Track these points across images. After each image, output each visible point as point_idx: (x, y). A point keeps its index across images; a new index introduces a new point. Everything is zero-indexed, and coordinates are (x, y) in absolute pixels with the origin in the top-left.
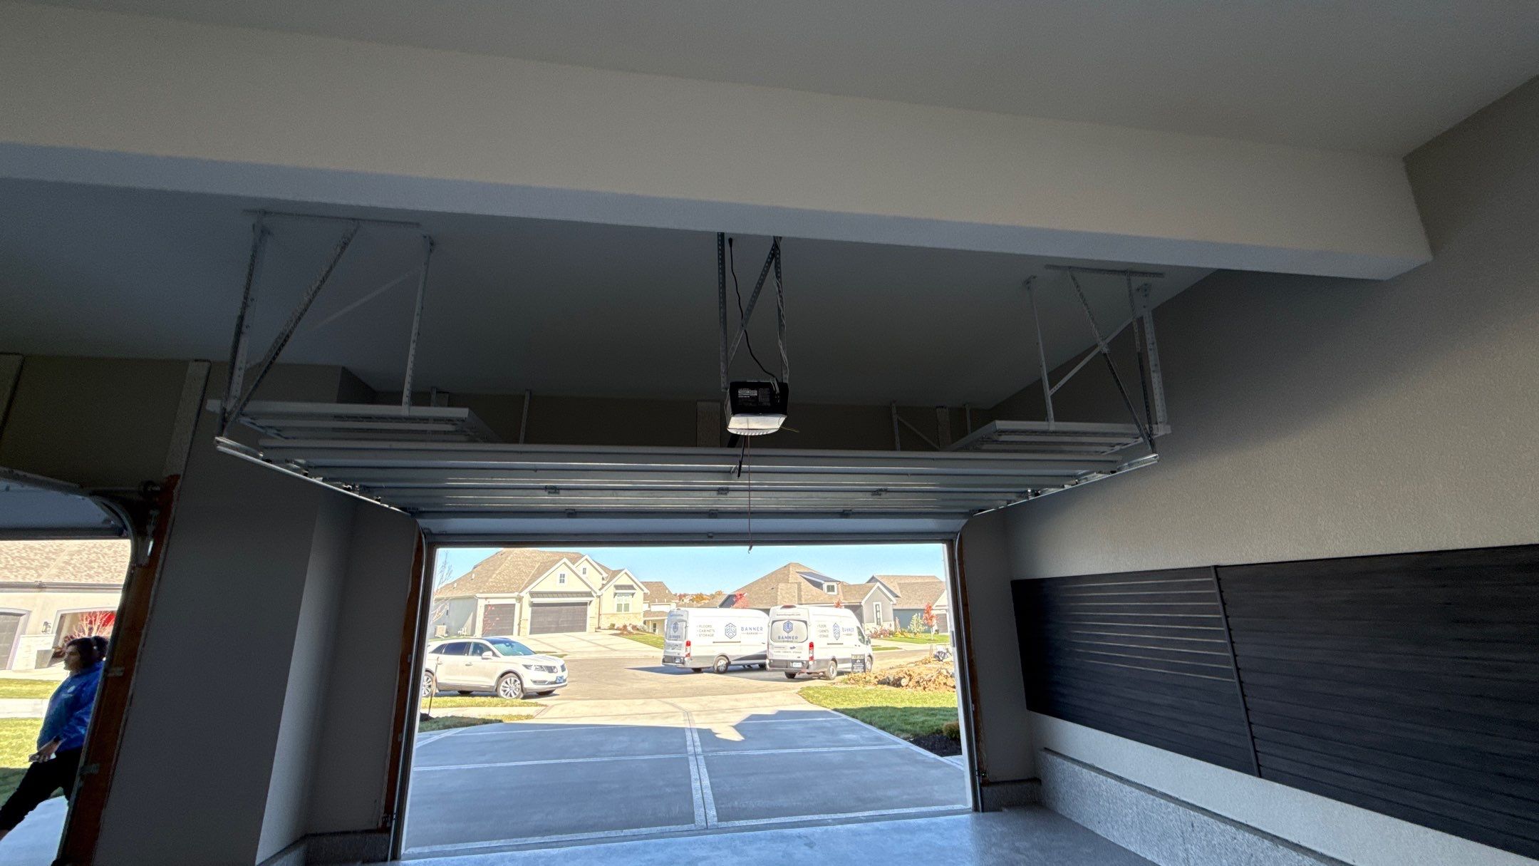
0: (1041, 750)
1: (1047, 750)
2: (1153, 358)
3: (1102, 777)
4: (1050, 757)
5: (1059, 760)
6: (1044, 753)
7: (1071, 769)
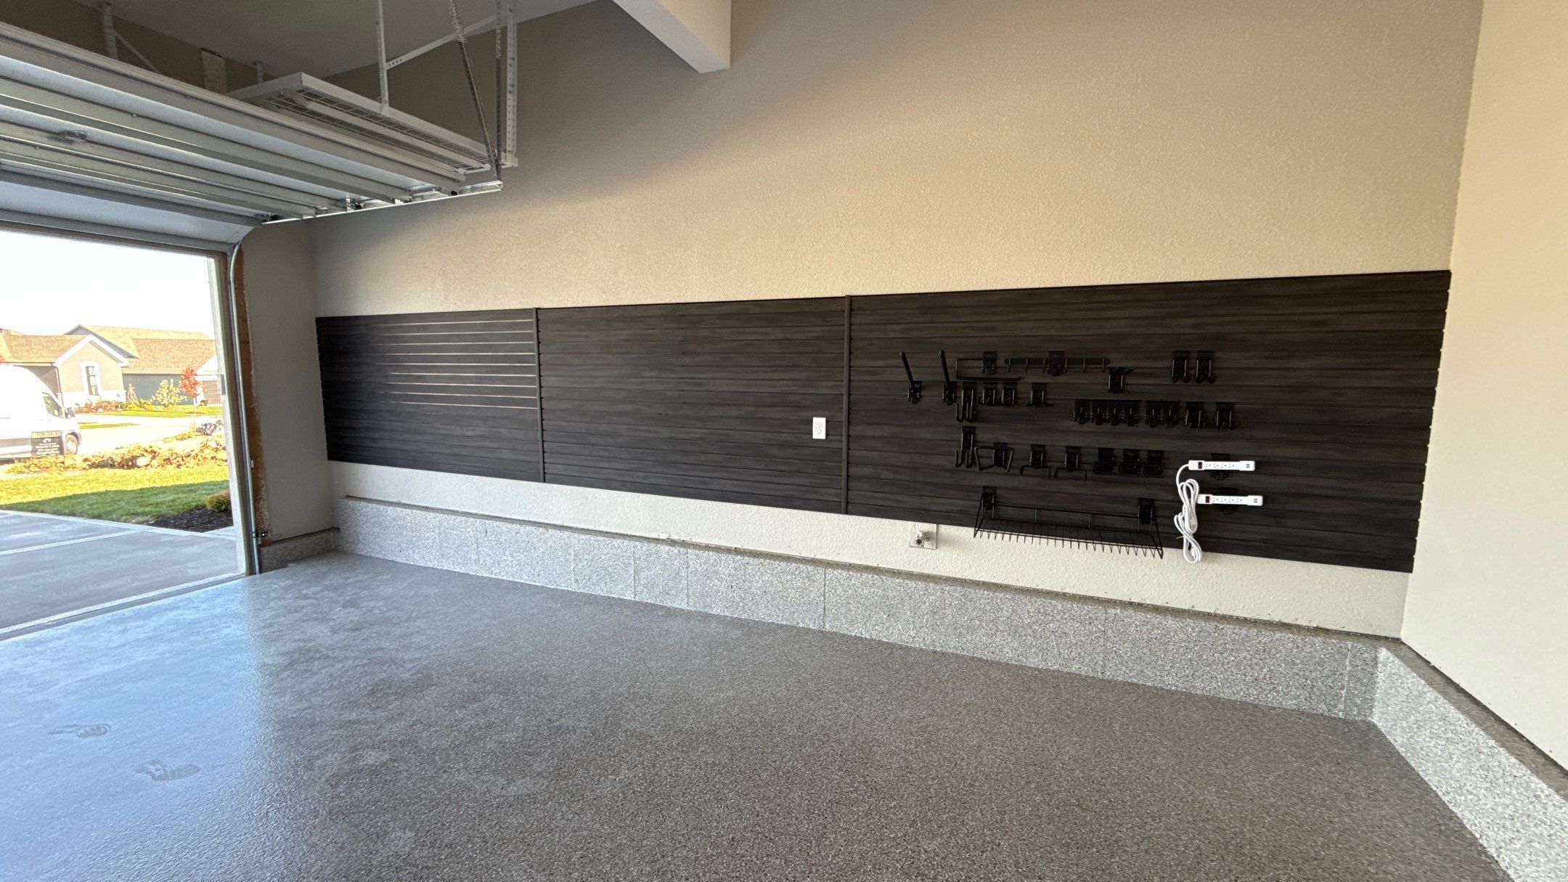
0: (343, 498)
1: (349, 497)
2: (511, 75)
3: (408, 511)
4: (351, 503)
5: (363, 504)
6: (345, 501)
7: (375, 510)
